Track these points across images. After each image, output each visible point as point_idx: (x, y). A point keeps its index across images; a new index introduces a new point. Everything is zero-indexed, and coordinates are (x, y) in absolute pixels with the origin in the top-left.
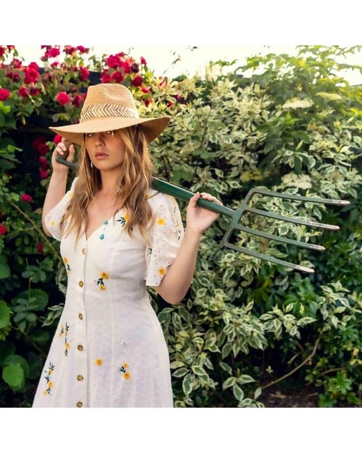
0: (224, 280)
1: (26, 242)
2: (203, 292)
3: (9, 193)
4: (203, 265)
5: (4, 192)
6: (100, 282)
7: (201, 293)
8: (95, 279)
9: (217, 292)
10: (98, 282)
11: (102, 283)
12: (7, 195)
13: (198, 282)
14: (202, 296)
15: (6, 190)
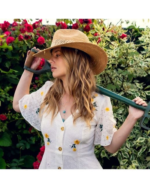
0: (138, 154)
1: (24, 127)
2: (125, 161)
3: (9, 97)
4: (127, 145)
5: (6, 96)
6: (74, 146)
7: (124, 162)
8: (70, 144)
9: (134, 162)
10: (72, 147)
11: (75, 147)
12: (7, 97)
13: (122, 155)
14: (124, 164)
15: (8, 95)
